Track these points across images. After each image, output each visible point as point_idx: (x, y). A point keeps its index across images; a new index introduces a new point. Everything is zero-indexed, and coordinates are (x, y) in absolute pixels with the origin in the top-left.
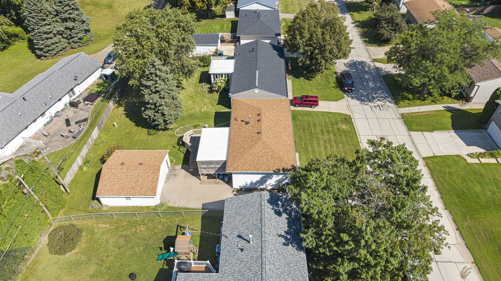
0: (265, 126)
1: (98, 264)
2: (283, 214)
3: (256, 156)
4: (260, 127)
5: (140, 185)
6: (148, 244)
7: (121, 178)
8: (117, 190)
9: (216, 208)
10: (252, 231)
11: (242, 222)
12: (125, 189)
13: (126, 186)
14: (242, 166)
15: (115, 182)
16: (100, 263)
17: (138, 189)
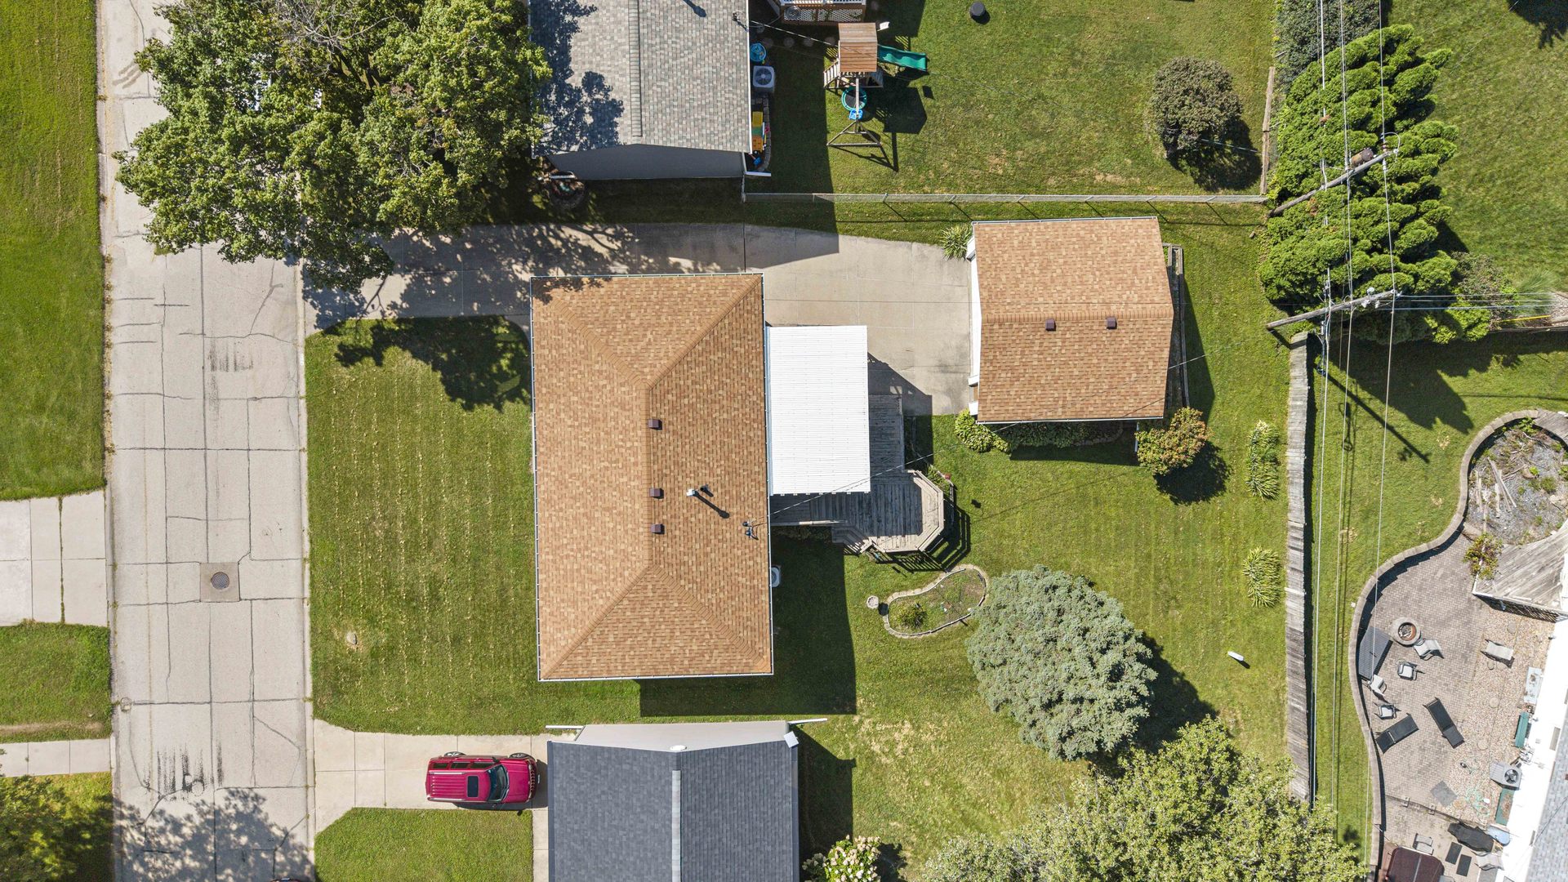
0: (635, 464)
1: (1083, 54)
2: (580, 85)
3: (667, 328)
4: (652, 453)
5: (1032, 255)
6: (967, 108)
7: (1097, 273)
8: (1099, 239)
9: (793, 234)
10: (665, 17)
11: (694, 55)
12: (1074, 243)
13: (1074, 249)
14: (712, 292)
15: (1115, 262)
16: (1078, 57)
17: (1034, 244)
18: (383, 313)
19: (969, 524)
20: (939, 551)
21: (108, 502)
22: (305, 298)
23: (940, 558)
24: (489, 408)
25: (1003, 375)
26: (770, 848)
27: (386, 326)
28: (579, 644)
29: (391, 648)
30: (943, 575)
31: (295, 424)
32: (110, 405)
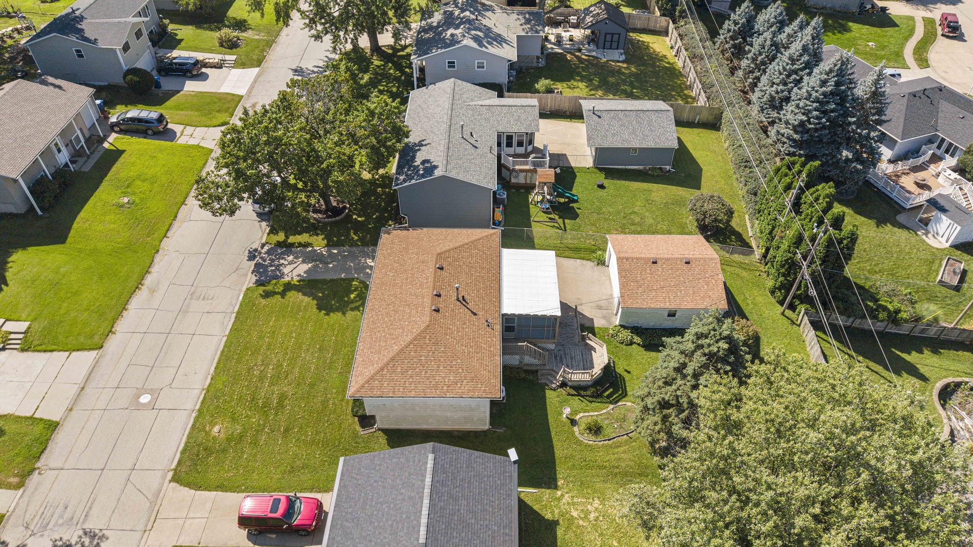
0: (427, 283)
1: (652, 201)
2: (419, 164)
3: (450, 240)
4: (436, 278)
5: (639, 242)
7: (675, 247)
8: (673, 239)
10: (461, 145)
11: (472, 157)
12: (660, 240)
13: (661, 242)
14: (474, 233)
15: (684, 245)
16: (650, 202)
18: (292, 278)
19: (624, 381)
20: (608, 393)
21: (98, 357)
22: (252, 273)
23: (608, 397)
24: (340, 314)
25: (632, 284)
26: (496, 528)
27: (292, 282)
28: (378, 372)
29: (241, 437)
30: (611, 406)
31: (225, 324)
32: (125, 313)
